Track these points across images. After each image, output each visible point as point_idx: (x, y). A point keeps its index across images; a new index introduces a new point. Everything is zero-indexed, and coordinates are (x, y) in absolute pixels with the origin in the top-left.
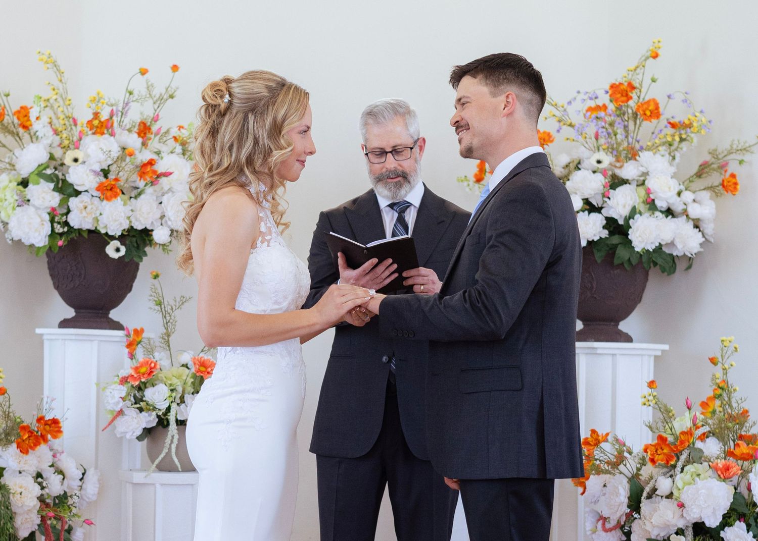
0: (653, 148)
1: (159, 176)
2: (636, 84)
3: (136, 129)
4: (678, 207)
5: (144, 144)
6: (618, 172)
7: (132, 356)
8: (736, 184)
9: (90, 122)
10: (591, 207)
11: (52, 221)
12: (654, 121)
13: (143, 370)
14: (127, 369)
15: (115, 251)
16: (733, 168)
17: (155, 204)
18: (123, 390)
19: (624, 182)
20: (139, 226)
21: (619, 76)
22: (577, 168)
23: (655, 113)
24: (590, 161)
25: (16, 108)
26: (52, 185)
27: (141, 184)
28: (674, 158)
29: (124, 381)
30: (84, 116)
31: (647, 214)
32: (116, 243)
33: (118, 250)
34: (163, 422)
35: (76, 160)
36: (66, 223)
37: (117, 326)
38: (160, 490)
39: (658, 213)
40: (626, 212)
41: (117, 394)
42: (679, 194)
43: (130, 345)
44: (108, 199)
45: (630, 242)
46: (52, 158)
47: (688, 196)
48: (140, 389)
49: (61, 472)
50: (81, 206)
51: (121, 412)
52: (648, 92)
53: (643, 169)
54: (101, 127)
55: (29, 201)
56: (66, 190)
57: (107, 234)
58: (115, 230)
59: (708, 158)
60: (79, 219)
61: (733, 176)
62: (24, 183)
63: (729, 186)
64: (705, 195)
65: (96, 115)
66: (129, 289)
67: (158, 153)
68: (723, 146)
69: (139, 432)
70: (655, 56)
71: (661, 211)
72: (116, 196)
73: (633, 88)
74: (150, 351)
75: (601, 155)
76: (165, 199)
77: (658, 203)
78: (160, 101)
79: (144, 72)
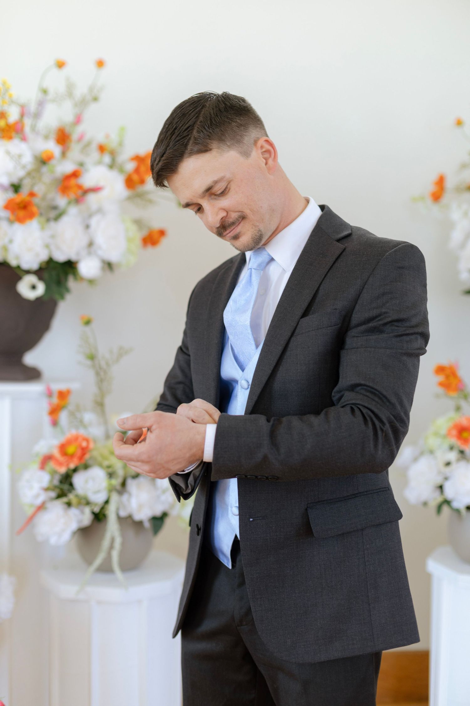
1: (86, 191)
3: (53, 135)
5: (64, 154)
7: (54, 423)
15: (29, 288)
17: (81, 228)
18: (44, 478)
20: (60, 257)
27: (61, 201)
32: (31, 279)
33: (34, 287)
34: (99, 519)
37: (33, 376)
38: (96, 610)
41: (36, 482)
44: (21, 220)
54: (9, 129)
57: (19, 267)
58: (31, 261)
67: (82, 164)
72: (31, 216)
76: (94, 222)
78: (83, 104)
79: (60, 65)
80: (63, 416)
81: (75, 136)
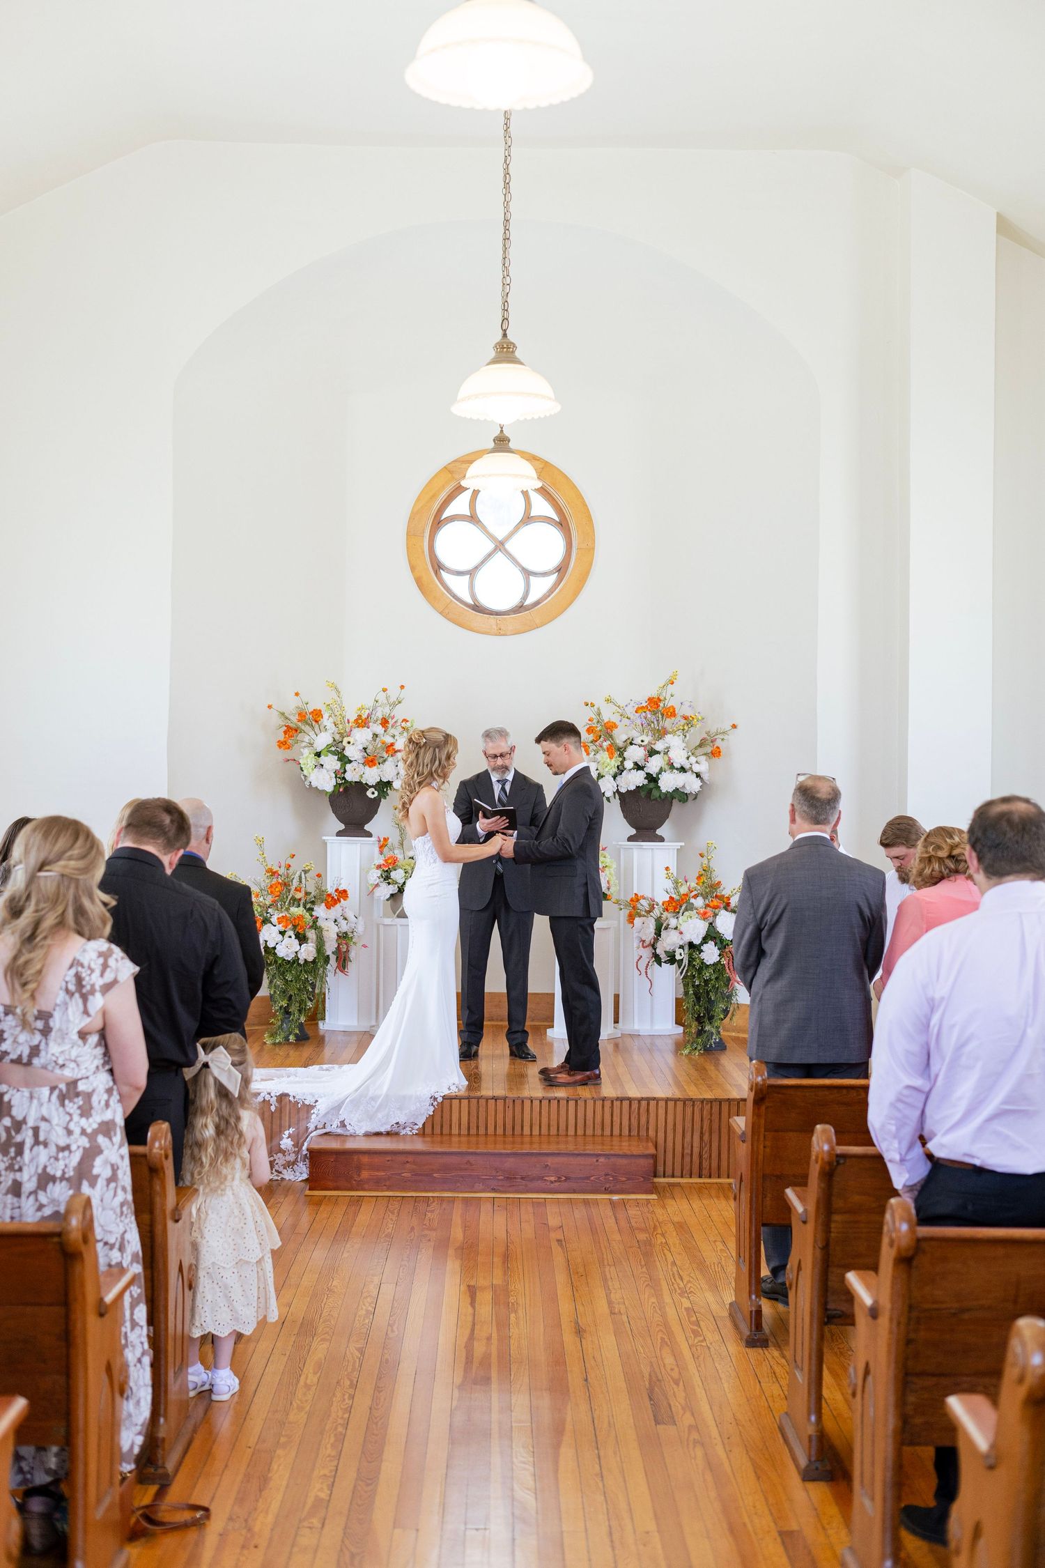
0: (674, 733)
2: (662, 698)
3: (379, 722)
4: (687, 766)
5: (385, 731)
6: (653, 746)
7: (381, 853)
8: (720, 752)
9: (356, 721)
10: (638, 767)
11: (336, 777)
12: (673, 719)
13: (390, 861)
14: (380, 860)
15: (370, 794)
16: (719, 743)
17: (394, 767)
18: (379, 872)
19: (658, 752)
20: (385, 780)
21: (654, 694)
22: (631, 744)
23: (673, 714)
24: (638, 741)
25: (311, 710)
26: (336, 757)
27: (385, 755)
28: (685, 736)
29: (379, 867)
30: (353, 718)
31: (668, 771)
32: (373, 789)
33: (373, 793)
34: (401, 890)
35: (349, 743)
36: (344, 778)
37: (369, 835)
38: (399, 928)
39: (675, 771)
40: (657, 770)
41: (375, 875)
42: (688, 758)
43: (381, 847)
44: (368, 765)
45: (659, 787)
46: (334, 740)
47: (693, 759)
48: (387, 871)
49: (346, 919)
50: (353, 769)
51: (377, 885)
52: (670, 702)
53: (667, 745)
54: (362, 722)
55: (322, 765)
56: (344, 760)
57: (367, 784)
58: (372, 782)
59: (706, 736)
60: (351, 776)
61: (718, 748)
62: (318, 755)
63: (716, 753)
64: (703, 758)
65: (360, 716)
66: (376, 812)
67: (394, 736)
68: (713, 730)
69: (388, 896)
70: (672, 683)
71: (677, 769)
72: (373, 762)
73: (660, 700)
74: (392, 849)
75: (643, 737)
77: (675, 765)
78: (394, 705)
79: (385, 690)
80: (386, 850)
81: (391, 722)
